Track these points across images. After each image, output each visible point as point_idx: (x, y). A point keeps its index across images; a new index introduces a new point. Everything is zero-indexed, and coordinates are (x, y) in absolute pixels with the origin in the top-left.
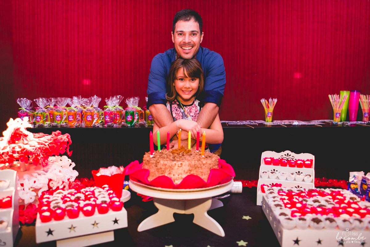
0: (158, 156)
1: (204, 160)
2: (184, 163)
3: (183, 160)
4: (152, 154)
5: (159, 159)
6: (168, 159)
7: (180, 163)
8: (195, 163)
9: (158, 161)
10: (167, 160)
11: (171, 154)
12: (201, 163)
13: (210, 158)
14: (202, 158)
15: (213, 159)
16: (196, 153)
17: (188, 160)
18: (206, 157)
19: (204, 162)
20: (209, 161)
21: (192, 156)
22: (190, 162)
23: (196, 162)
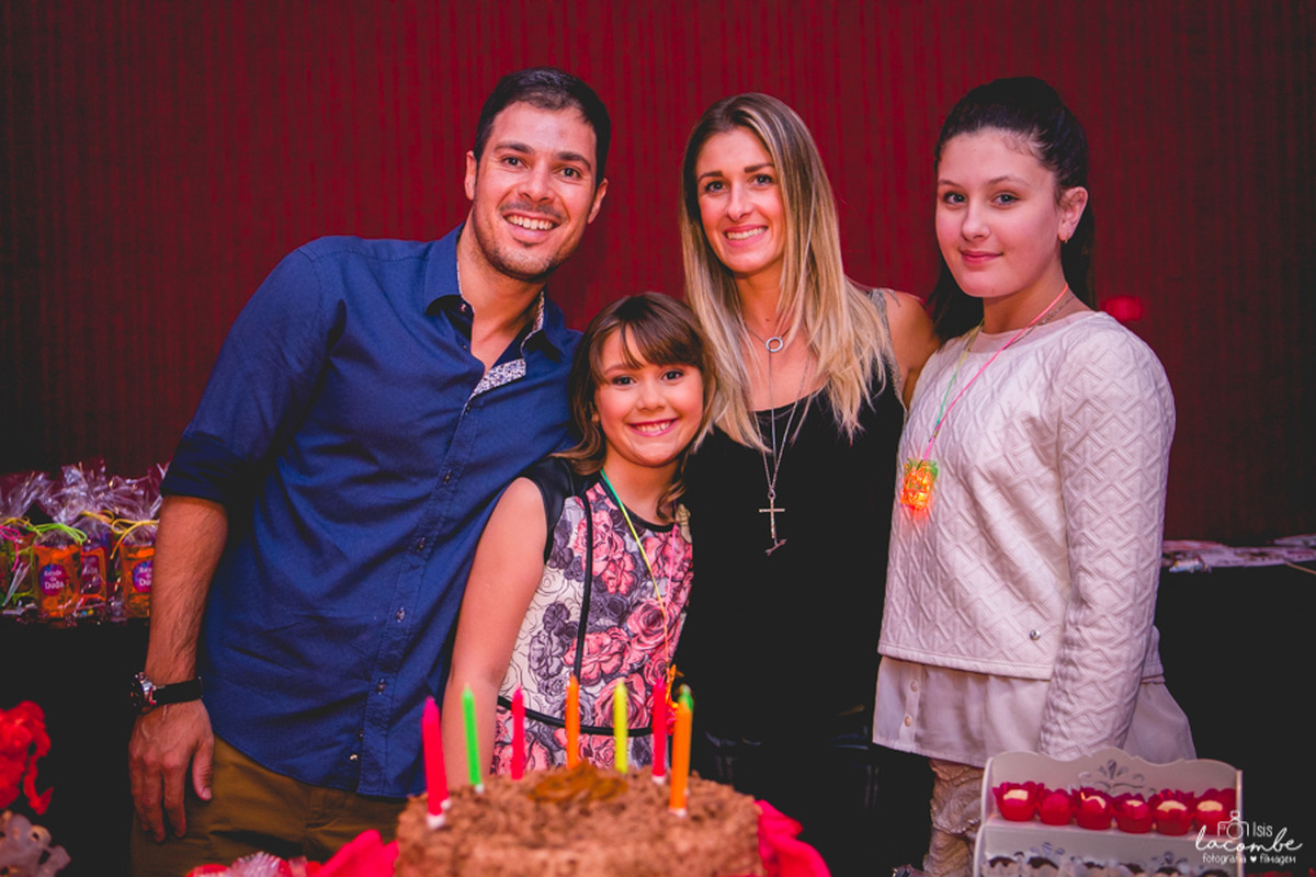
0: (465, 824)
1: (682, 836)
2: (584, 860)
3: (580, 837)
4: (436, 811)
5: (470, 837)
6: (508, 838)
7: (565, 856)
8: (637, 852)
9: (464, 850)
10: (505, 846)
11: (529, 806)
12: (665, 851)
13: (716, 822)
14: (676, 824)
15: (730, 827)
16: (652, 793)
17: (606, 841)
18: (696, 819)
19: (683, 846)
20: (709, 838)
21: (625, 816)
22: (612, 851)
23: (645, 847)
